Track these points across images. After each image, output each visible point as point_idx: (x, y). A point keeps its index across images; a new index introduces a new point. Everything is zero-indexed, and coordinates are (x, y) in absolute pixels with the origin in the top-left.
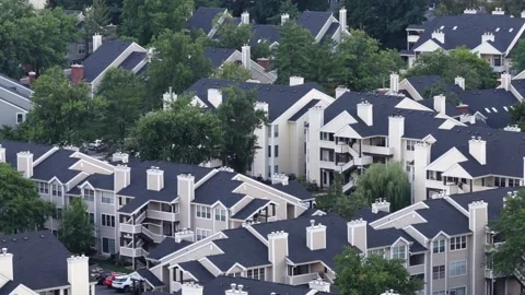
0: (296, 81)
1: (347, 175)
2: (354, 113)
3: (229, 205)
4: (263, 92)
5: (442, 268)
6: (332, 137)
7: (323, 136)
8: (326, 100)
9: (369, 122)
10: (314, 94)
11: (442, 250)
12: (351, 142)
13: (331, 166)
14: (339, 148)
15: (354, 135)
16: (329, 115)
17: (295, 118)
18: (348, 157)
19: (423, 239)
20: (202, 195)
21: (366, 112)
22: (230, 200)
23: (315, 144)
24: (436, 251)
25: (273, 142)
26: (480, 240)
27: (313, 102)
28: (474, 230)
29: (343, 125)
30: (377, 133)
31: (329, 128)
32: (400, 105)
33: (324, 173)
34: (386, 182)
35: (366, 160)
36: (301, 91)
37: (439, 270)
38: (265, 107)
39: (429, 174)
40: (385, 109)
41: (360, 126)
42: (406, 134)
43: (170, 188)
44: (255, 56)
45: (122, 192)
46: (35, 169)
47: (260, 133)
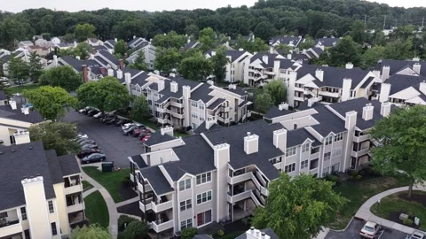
0: (241, 50)
1: (258, 82)
2: (261, 59)
3: (205, 102)
4: (230, 53)
5: (329, 153)
6: (253, 68)
7: (250, 67)
8: (251, 56)
9: (267, 63)
10: (247, 53)
11: (330, 142)
12: (260, 70)
13: (253, 78)
14: (256, 72)
15: (261, 67)
16: (252, 60)
17: (240, 61)
18: (259, 75)
19: (320, 137)
20: (194, 96)
21: (266, 59)
22: (206, 99)
23: (247, 70)
24: (327, 144)
25: (233, 69)
26: (351, 135)
27: (247, 56)
28: (349, 129)
29: (257, 64)
30: (270, 67)
31: (252, 65)
32: (277, 57)
33: (250, 80)
34: (278, 88)
35: (266, 76)
36: (242, 53)
37: (327, 155)
38: (230, 57)
39: (296, 85)
40: (272, 59)
41: (263, 64)
42: (281, 67)
43: (180, 92)
44: (230, 45)
45: (161, 92)
46: (132, 80)
47: (228, 66)
